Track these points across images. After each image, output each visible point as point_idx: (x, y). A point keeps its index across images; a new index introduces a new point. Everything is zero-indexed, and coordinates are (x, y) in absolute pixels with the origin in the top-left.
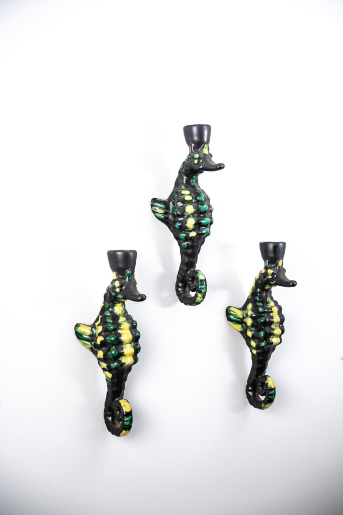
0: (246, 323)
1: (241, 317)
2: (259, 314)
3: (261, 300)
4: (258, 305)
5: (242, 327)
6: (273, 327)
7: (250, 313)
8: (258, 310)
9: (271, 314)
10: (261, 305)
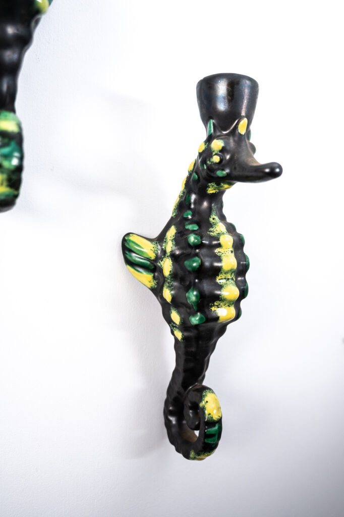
0: (161, 270)
1: (152, 256)
2: (189, 251)
3: (196, 218)
4: (188, 230)
5: (154, 277)
6: (220, 280)
7: (170, 246)
8: (187, 240)
9: (217, 251)
10: (196, 228)
